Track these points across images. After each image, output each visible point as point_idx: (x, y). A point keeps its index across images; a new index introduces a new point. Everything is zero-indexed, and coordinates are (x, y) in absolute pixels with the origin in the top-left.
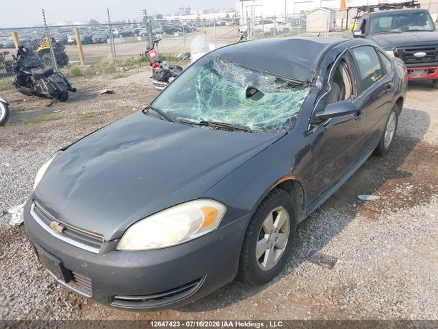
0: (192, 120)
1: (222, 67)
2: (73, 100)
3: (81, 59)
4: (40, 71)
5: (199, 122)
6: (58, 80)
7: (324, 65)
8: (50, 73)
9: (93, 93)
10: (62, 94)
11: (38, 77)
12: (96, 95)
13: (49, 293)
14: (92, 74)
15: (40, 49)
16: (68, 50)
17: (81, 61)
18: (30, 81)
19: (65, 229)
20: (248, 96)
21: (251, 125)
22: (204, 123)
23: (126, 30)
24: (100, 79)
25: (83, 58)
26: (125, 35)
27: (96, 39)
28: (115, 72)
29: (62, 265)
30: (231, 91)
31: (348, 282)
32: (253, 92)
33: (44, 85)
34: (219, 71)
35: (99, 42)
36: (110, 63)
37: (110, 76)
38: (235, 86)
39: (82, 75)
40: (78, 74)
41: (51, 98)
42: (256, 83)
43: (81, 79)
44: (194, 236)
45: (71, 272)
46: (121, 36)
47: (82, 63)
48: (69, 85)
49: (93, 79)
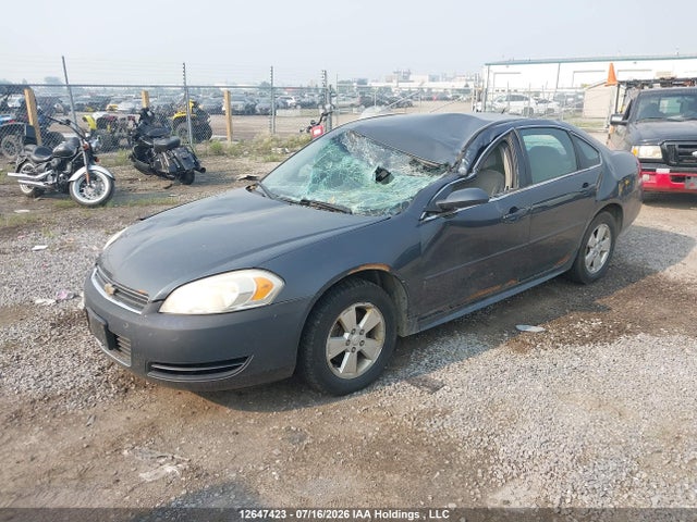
0: (293, 199)
1: (353, 142)
2: (200, 184)
3: (229, 133)
4: (163, 142)
5: (299, 200)
6: (184, 155)
7: (475, 147)
8: (175, 145)
9: (230, 177)
10: (187, 175)
11: (160, 150)
12: (233, 180)
13: (99, 375)
14: (235, 154)
15: (176, 115)
16: (213, 120)
17: (228, 137)
18: (150, 154)
19: (116, 291)
20: (379, 179)
21: (354, 208)
22: (305, 203)
23: (307, 99)
24: (246, 161)
25: (232, 133)
26: (304, 106)
27: (261, 109)
28: (270, 153)
29: (106, 327)
30: (358, 172)
31: (443, 409)
32: (383, 175)
33: (165, 161)
34: (349, 147)
35: (265, 113)
36: (266, 140)
37: (261, 159)
38: (363, 166)
39: (223, 154)
40: (219, 152)
41: (172, 179)
42: (387, 164)
43: (221, 159)
44: (240, 307)
45: (116, 337)
46: (299, 107)
47: (229, 139)
48: (197, 164)
49: (238, 161)
